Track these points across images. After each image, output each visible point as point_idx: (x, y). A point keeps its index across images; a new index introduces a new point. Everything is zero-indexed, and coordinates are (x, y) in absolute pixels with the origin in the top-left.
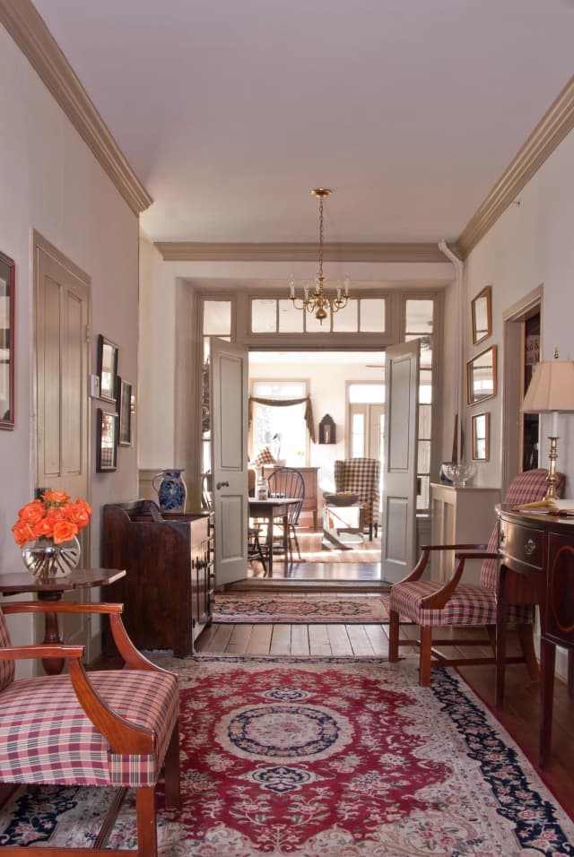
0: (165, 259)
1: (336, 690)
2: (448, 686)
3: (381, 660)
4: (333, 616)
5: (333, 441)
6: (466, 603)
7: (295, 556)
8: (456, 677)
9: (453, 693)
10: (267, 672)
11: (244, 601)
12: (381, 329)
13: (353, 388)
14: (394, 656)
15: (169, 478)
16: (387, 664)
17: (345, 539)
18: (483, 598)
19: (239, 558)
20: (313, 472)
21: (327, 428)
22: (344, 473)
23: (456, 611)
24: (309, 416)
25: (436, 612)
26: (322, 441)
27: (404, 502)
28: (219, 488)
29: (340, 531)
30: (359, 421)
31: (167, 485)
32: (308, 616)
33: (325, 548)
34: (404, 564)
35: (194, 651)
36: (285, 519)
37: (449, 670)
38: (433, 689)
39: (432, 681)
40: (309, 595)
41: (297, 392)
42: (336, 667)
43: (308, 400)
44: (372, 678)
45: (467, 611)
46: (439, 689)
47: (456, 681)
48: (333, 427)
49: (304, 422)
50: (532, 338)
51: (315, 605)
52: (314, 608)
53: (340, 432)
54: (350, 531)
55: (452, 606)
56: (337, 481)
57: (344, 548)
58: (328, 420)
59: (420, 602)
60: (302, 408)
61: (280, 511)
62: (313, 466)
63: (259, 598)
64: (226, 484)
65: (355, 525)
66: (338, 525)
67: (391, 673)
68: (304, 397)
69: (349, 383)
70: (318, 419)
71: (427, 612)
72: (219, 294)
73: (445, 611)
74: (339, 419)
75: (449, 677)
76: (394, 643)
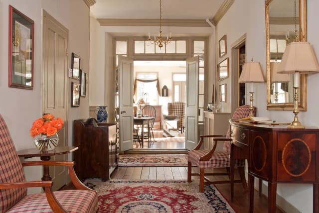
0: (101, 25)
1: (166, 195)
2: (211, 193)
3: (185, 182)
4: (166, 164)
5: (167, 95)
6: (218, 159)
7: (152, 139)
8: (214, 188)
9: (213, 195)
10: (139, 187)
11: (131, 157)
12: (184, 52)
13: (175, 75)
14: (189, 180)
15: (101, 110)
16: (187, 183)
17: (171, 133)
18: (225, 157)
19: (130, 141)
20: (159, 107)
21: (165, 90)
22: (171, 107)
23: (214, 162)
24: (158, 86)
25: (206, 162)
26: (163, 95)
27: (193, 118)
28: (122, 113)
29: (170, 130)
30: (177, 88)
31: (100, 112)
32: (157, 164)
33: (164, 136)
34: (194, 142)
35: (110, 178)
36: (148, 125)
37: (212, 185)
38: (205, 194)
39: (205, 190)
40: (157, 155)
41: (154, 77)
42: (166, 185)
43: (158, 80)
44: (181, 189)
45: (218, 162)
46: (208, 194)
47: (214, 190)
48: (167, 90)
49: (156, 88)
50: (242, 55)
51: (159, 159)
52: (159, 160)
53: (170, 92)
54: (174, 130)
55: (212, 160)
56: (169, 111)
57: (171, 136)
58: (165, 87)
59: (199, 158)
60: (155, 83)
61: (146, 122)
62: (160, 105)
63: (137, 156)
64: (125, 112)
65: (176, 127)
66: (169, 127)
67: (188, 187)
68: (156, 79)
69: (173, 74)
70: (162, 87)
71: (202, 162)
72: (122, 39)
73: (210, 162)
74: (169, 87)
75: (211, 189)
76: (190, 174)
